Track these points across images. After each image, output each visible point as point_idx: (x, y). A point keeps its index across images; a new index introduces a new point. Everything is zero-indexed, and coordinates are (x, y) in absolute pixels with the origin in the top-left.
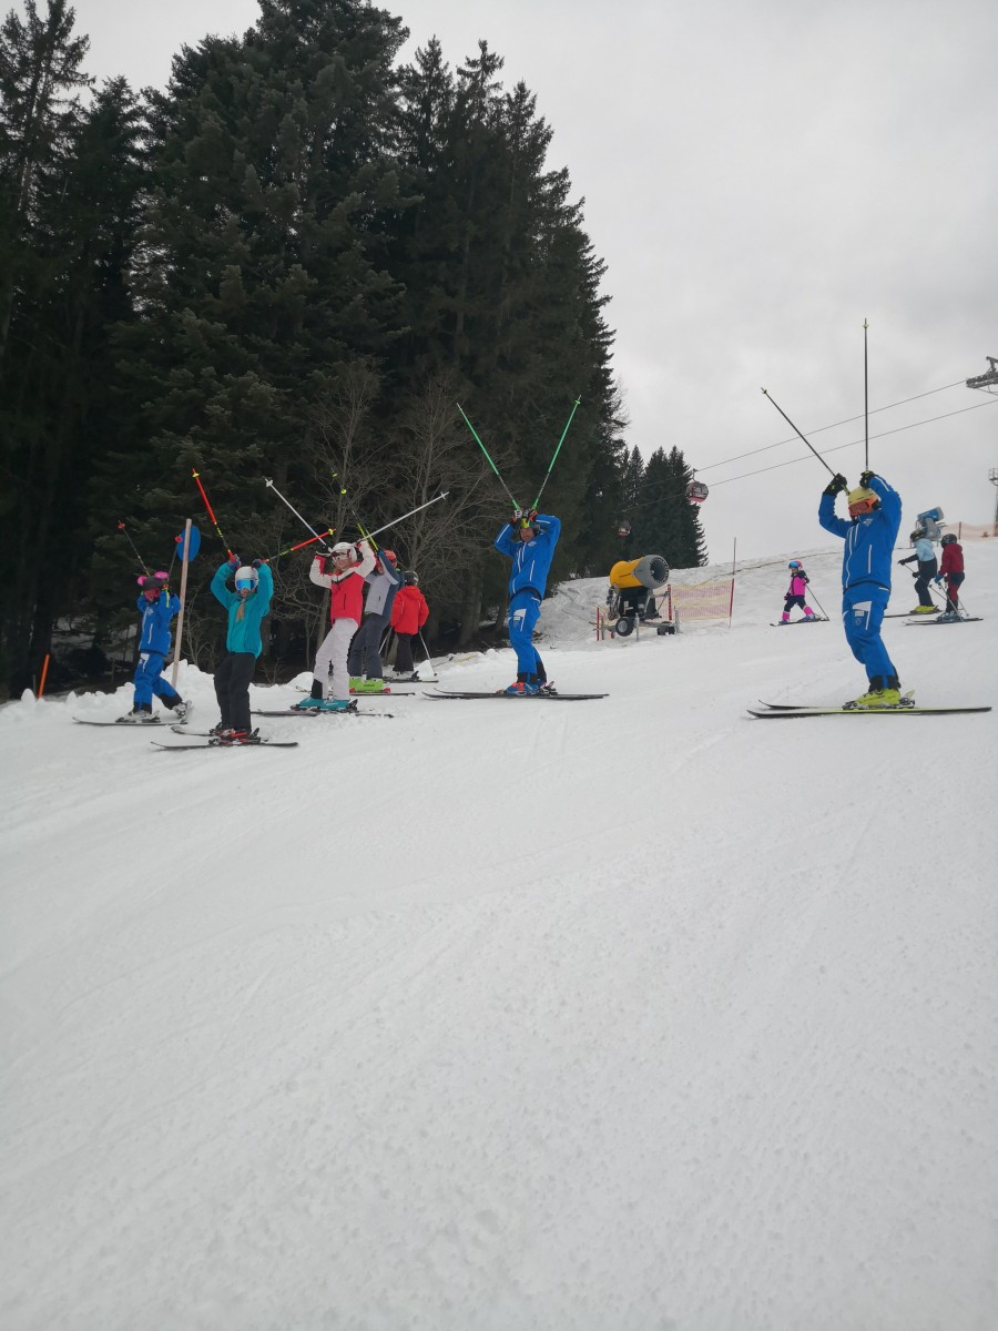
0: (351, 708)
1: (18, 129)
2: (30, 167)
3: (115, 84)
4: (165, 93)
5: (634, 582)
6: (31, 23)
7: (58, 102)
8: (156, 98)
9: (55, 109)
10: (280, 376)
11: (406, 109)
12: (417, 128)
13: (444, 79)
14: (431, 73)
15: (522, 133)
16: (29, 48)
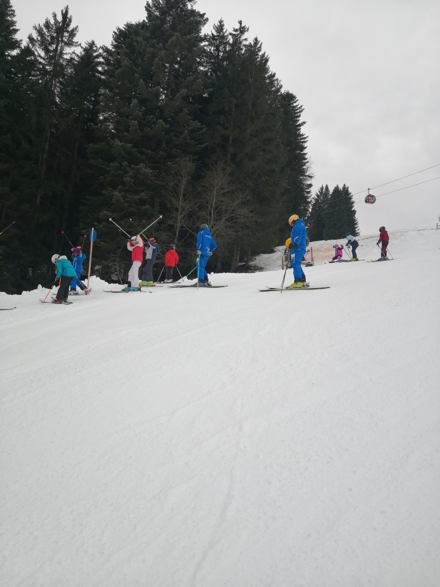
0: (139, 290)
1: (50, 66)
2: (55, 81)
3: (90, 44)
4: (110, 47)
6: (55, 22)
8: (106, 50)
10: (155, 165)
11: (209, 50)
12: (214, 58)
13: (225, 36)
14: (220, 33)
15: (256, 59)
16: (54, 32)
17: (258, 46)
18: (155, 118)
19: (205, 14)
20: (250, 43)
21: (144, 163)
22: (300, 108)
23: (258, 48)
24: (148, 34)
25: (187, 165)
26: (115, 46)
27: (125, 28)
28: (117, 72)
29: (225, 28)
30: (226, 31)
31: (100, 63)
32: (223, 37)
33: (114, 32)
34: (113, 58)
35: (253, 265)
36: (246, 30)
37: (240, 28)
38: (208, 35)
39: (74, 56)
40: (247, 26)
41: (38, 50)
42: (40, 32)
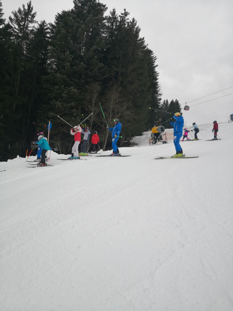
0: (79, 158)
1: (21, 33)
2: (24, 42)
3: (43, 22)
4: (54, 24)
5: (157, 132)
6: (24, 10)
7: (30, 27)
8: (52, 25)
9: (29, 29)
10: (79, 87)
11: (107, 25)
12: (110, 29)
13: (116, 17)
14: (113, 16)
15: (133, 30)
16: (23, 15)
17: (135, 23)
18: (79, 62)
19: (106, 5)
20: (130, 21)
21: (73, 86)
22: (155, 57)
23: (135, 24)
24: (75, 16)
25: (97, 87)
26: (56, 23)
27: (62, 13)
28: (58, 37)
29: (116, 13)
30: (117, 15)
31: (48, 32)
32: (115, 18)
33: (56, 15)
34: (55, 29)
35: (132, 142)
36: (128, 14)
37: (125, 13)
38: (107, 17)
39: (34, 28)
40: (129, 12)
41: (14, 25)
42: (15, 15)
